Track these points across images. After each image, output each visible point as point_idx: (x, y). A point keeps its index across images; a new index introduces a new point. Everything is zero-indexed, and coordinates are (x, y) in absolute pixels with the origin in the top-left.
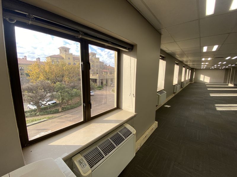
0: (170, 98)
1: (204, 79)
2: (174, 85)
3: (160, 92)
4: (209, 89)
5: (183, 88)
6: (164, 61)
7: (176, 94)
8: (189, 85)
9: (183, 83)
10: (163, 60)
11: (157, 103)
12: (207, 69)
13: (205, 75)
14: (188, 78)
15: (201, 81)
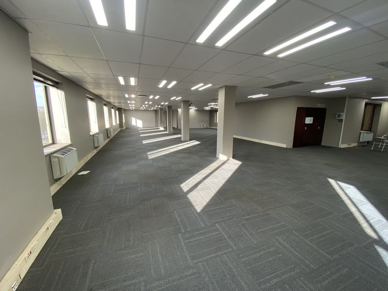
0: (89, 159)
1: (137, 123)
2: (93, 135)
3: (63, 151)
4: (141, 135)
5: (110, 138)
6: (59, 91)
7: (99, 149)
8: (119, 132)
9: (108, 131)
10: (57, 88)
11: (59, 174)
12: (137, 110)
13: (136, 118)
14: (115, 122)
15: (134, 126)
